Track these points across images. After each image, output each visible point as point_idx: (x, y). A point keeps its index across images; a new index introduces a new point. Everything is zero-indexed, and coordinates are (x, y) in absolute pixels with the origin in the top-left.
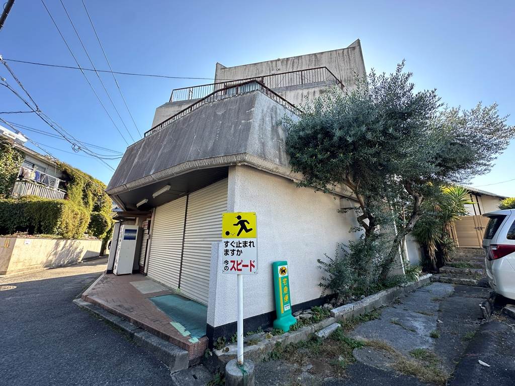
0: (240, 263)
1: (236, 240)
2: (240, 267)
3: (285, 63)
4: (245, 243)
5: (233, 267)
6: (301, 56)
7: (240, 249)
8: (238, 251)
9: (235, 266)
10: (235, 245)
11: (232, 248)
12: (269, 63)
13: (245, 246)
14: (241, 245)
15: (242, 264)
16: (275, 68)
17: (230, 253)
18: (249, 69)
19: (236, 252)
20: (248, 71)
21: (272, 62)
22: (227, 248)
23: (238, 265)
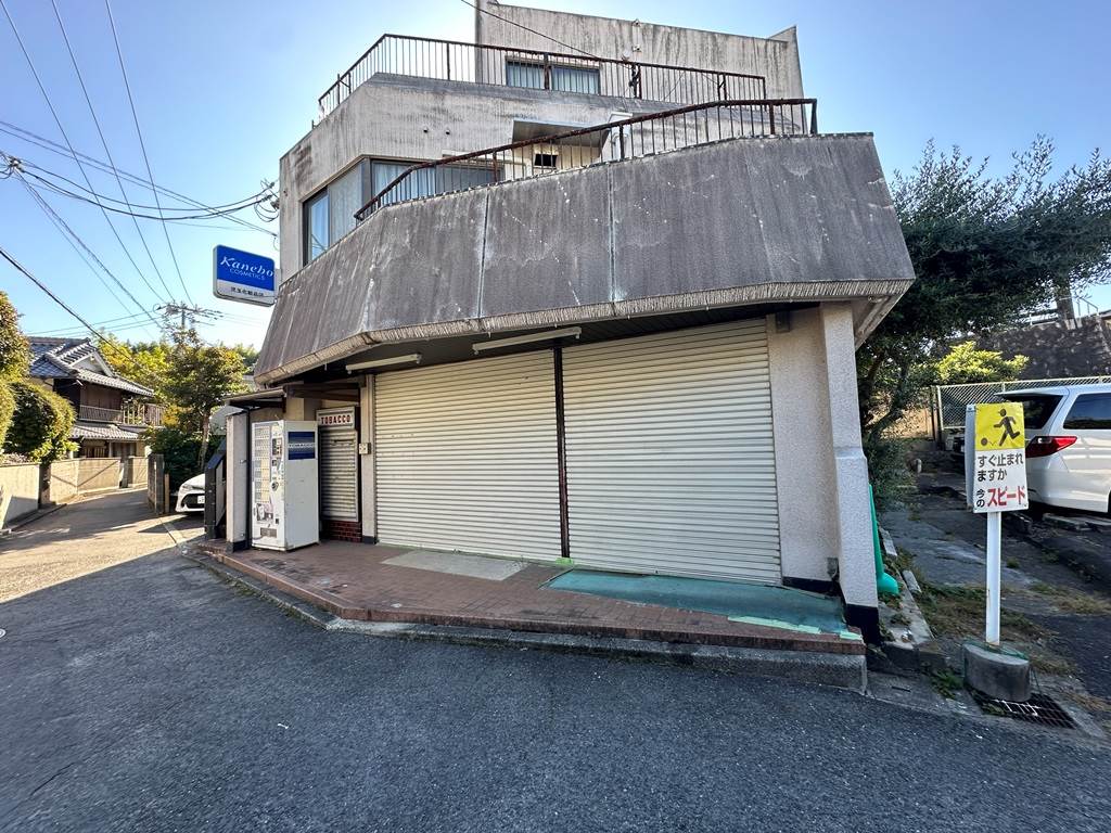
0: (1004, 493)
1: (998, 454)
2: (1003, 499)
3: (651, 37)
4: (1011, 456)
5: (993, 500)
6: (685, 29)
7: (1003, 468)
8: (1000, 472)
9: (996, 497)
10: (996, 462)
11: (991, 468)
12: (614, 23)
13: (1010, 463)
14: (1005, 462)
15: (1007, 493)
16: (627, 43)
17: (987, 476)
18: (564, 27)
19: (996, 474)
20: (564, 33)
21: (620, 22)
22: (984, 468)
23: (1000, 495)
